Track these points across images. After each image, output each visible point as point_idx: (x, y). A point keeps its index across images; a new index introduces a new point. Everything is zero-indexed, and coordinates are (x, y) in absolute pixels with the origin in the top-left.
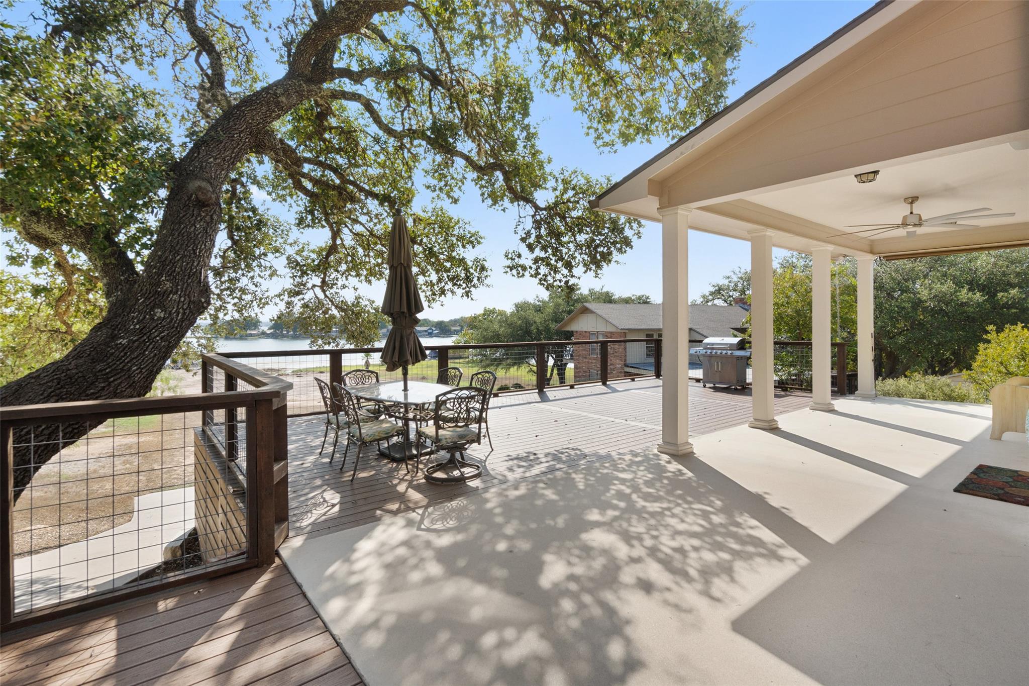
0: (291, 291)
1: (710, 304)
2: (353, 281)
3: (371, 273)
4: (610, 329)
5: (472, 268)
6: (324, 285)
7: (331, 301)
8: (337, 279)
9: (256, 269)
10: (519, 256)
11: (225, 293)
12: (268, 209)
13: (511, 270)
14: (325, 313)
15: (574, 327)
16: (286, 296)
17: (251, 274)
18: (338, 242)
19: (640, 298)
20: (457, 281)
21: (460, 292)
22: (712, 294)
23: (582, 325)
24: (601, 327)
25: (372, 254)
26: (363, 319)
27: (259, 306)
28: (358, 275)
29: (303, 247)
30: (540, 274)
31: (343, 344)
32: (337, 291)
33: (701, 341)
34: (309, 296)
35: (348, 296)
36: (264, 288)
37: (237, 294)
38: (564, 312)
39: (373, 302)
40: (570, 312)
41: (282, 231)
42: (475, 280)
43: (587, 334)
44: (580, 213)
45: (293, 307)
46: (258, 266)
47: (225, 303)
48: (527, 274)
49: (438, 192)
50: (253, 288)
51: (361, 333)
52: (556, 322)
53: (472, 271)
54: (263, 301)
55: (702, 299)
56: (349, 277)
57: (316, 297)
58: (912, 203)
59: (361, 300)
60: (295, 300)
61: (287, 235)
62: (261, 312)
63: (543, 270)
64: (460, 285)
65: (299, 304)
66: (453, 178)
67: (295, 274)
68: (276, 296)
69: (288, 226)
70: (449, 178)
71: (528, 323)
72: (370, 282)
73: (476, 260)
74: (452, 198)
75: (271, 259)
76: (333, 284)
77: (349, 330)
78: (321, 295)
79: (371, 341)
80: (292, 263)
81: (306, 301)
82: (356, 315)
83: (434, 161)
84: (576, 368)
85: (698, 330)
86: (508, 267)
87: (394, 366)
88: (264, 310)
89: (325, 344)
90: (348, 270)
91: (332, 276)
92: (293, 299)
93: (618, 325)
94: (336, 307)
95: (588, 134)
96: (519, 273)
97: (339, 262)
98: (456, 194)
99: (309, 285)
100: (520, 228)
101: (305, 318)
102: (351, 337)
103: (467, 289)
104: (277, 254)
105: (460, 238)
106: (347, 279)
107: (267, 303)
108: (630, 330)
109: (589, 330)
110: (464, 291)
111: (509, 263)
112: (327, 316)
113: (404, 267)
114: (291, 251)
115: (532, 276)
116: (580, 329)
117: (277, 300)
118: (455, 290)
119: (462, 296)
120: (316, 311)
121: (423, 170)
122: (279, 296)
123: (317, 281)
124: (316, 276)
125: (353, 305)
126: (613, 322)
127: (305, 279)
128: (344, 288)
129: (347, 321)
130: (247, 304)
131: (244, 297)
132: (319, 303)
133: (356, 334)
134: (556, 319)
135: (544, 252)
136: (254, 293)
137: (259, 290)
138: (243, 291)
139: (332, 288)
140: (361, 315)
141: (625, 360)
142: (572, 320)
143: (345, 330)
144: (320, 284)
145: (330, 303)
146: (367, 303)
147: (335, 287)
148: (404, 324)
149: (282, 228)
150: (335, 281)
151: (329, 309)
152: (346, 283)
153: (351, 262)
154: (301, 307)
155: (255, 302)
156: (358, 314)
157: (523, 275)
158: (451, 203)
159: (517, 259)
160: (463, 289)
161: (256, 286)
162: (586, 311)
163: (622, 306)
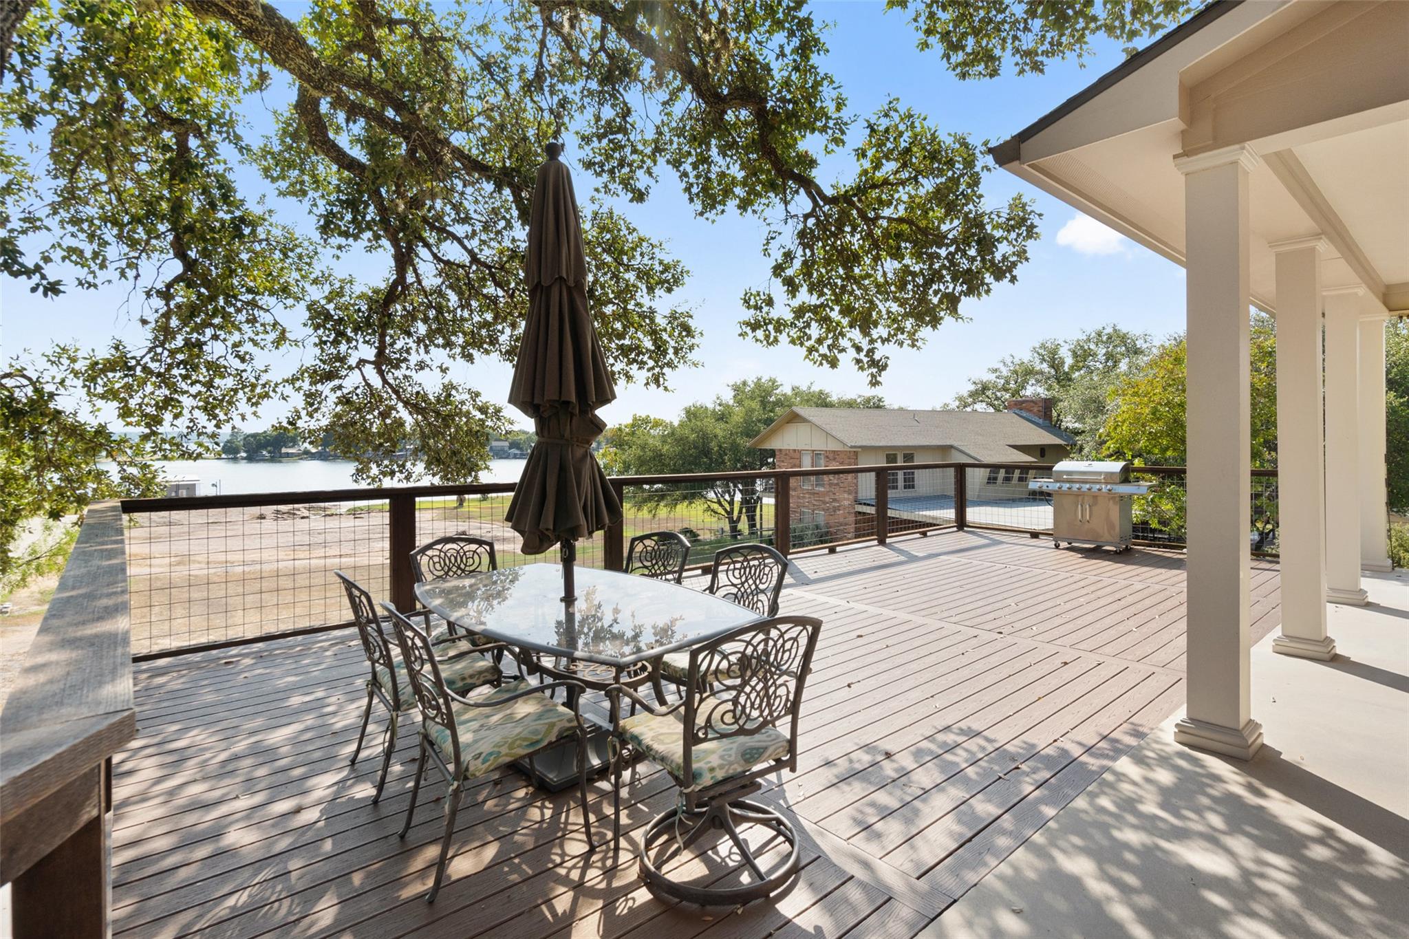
0: (315, 371)
2: (438, 355)
3: (475, 341)
4: (833, 446)
5: (665, 330)
6: (382, 361)
7: (396, 392)
8: (408, 351)
9: (245, 327)
10: (770, 302)
11: (175, 372)
12: (270, 211)
13: (754, 330)
14: (384, 415)
15: (776, 443)
16: (307, 381)
17: (236, 337)
18: (410, 278)
20: (638, 355)
21: (641, 375)
23: (787, 440)
24: (820, 444)
25: (474, 304)
26: (458, 428)
27: (249, 399)
28: (448, 344)
29: (342, 288)
30: (809, 338)
31: (421, 475)
32: (408, 373)
33: (1050, 468)
34: (352, 381)
35: (430, 383)
36: (259, 364)
37: (203, 374)
38: (759, 421)
39: (477, 394)
40: (768, 422)
41: (300, 257)
42: (671, 355)
43: (797, 455)
44: (901, 212)
45: (320, 403)
46: (248, 321)
47: (176, 391)
48: (783, 338)
49: (606, 177)
50: (236, 363)
51: (454, 453)
52: (748, 436)
53: (665, 336)
54: (258, 390)
55: (957, 403)
56: (432, 348)
57: (368, 384)
59: (454, 392)
60: (325, 388)
61: (309, 264)
62: (255, 413)
63: (815, 331)
64: (643, 363)
65: (333, 398)
66: (635, 151)
67: (325, 338)
68: (287, 381)
69: (311, 248)
70: (628, 150)
71: (705, 437)
72: (469, 358)
73: (673, 317)
74: (633, 191)
75: (275, 309)
76: (400, 361)
77: (430, 449)
78: (376, 382)
79: (471, 470)
80: (318, 316)
81: (345, 391)
82: (444, 419)
83: (598, 119)
85: (959, 447)
86: (748, 324)
87: (541, 541)
88: (260, 409)
89: (384, 474)
90: (431, 335)
91: (399, 345)
92: (319, 386)
93: (845, 440)
94: (406, 404)
95: (925, 45)
96: (767, 337)
97: (411, 316)
98: (642, 180)
99: (353, 361)
100: (774, 245)
101: (344, 426)
102: (435, 461)
103: (657, 370)
104: (290, 302)
105: (644, 274)
106: (427, 352)
107: (267, 395)
108: (864, 448)
109: (799, 448)
110: (650, 374)
111: (749, 315)
112: (388, 421)
113: (569, 288)
114: (317, 294)
115: (793, 342)
116: (785, 447)
117: (288, 390)
118: (631, 373)
119: (647, 384)
120: (368, 413)
121: (577, 133)
122: (292, 381)
123: (369, 353)
124: (365, 342)
125: (438, 400)
126: (838, 435)
127: (343, 347)
128: (422, 368)
129: (426, 431)
130: (224, 396)
131: (217, 381)
132: (372, 395)
133: (443, 456)
134: (749, 432)
135: (815, 296)
136: (239, 373)
137: (249, 369)
138: (216, 369)
139: (397, 367)
140: (453, 420)
141: (856, 492)
142: (773, 432)
143: (423, 447)
144: (373, 359)
145: (394, 396)
146: (467, 396)
147: (403, 365)
148: (567, 434)
149: (299, 250)
150: (405, 355)
151: (393, 408)
152: (426, 358)
153: (436, 318)
154: (336, 404)
155: (241, 392)
156: (447, 419)
157: (776, 340)
158: (631, 201)
159: (765, 309)
160: (649, 370)
161: (243, 360)
162: (795, 418)
163: (845, 412)
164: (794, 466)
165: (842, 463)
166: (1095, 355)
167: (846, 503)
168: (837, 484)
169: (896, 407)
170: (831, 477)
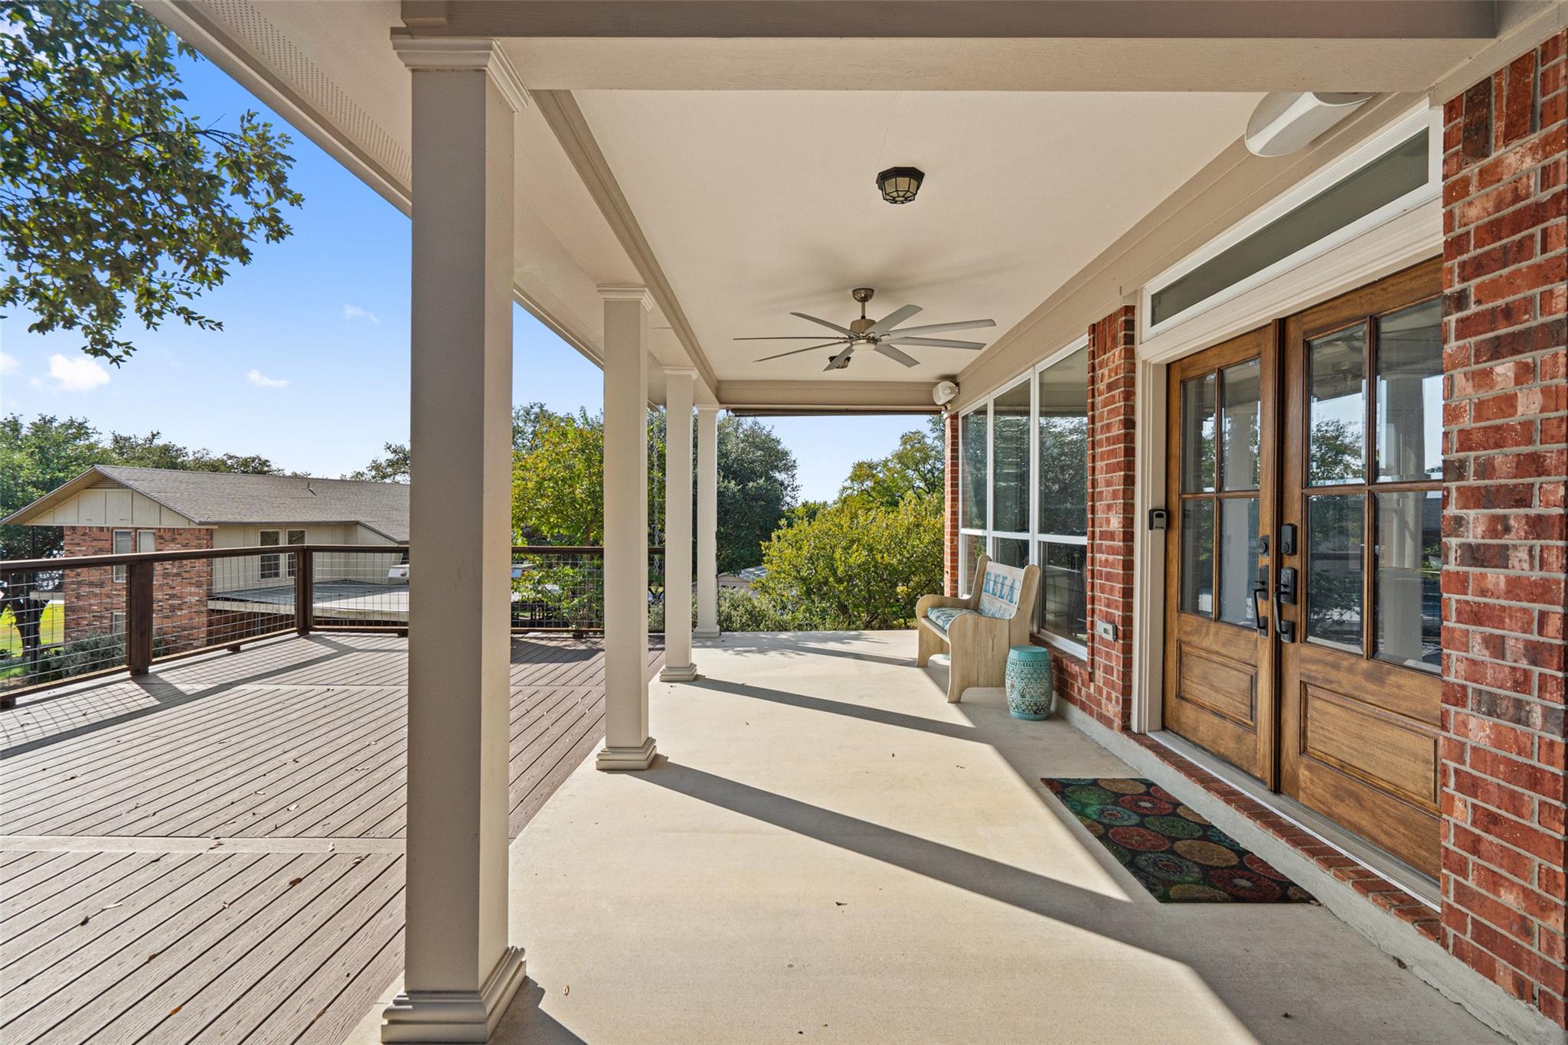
1: (388, 481)
4: (169, 522)
15: (65, 518)
19: (246, 463)
22: (391, 463)
23: (88, 514)
24: (147, 520)
40: (51, 485)
43: (106, 535)
55: (373, 472)
58: (864, 300)
84: (68, 609)
85: (372, 525)
93: (191, 514)
108: (224, 526)
109: (111, 525)
116: (82, 524)
126: (178, 508)
141: (210, 584)
162: (101, 482)
163: (205, 477)
164: (101, 551)
165: (186, 546)
166: (522, 432)
167: (194, 599)
168: (178, 575)
169: (288, 473)
170: (167, 564)
